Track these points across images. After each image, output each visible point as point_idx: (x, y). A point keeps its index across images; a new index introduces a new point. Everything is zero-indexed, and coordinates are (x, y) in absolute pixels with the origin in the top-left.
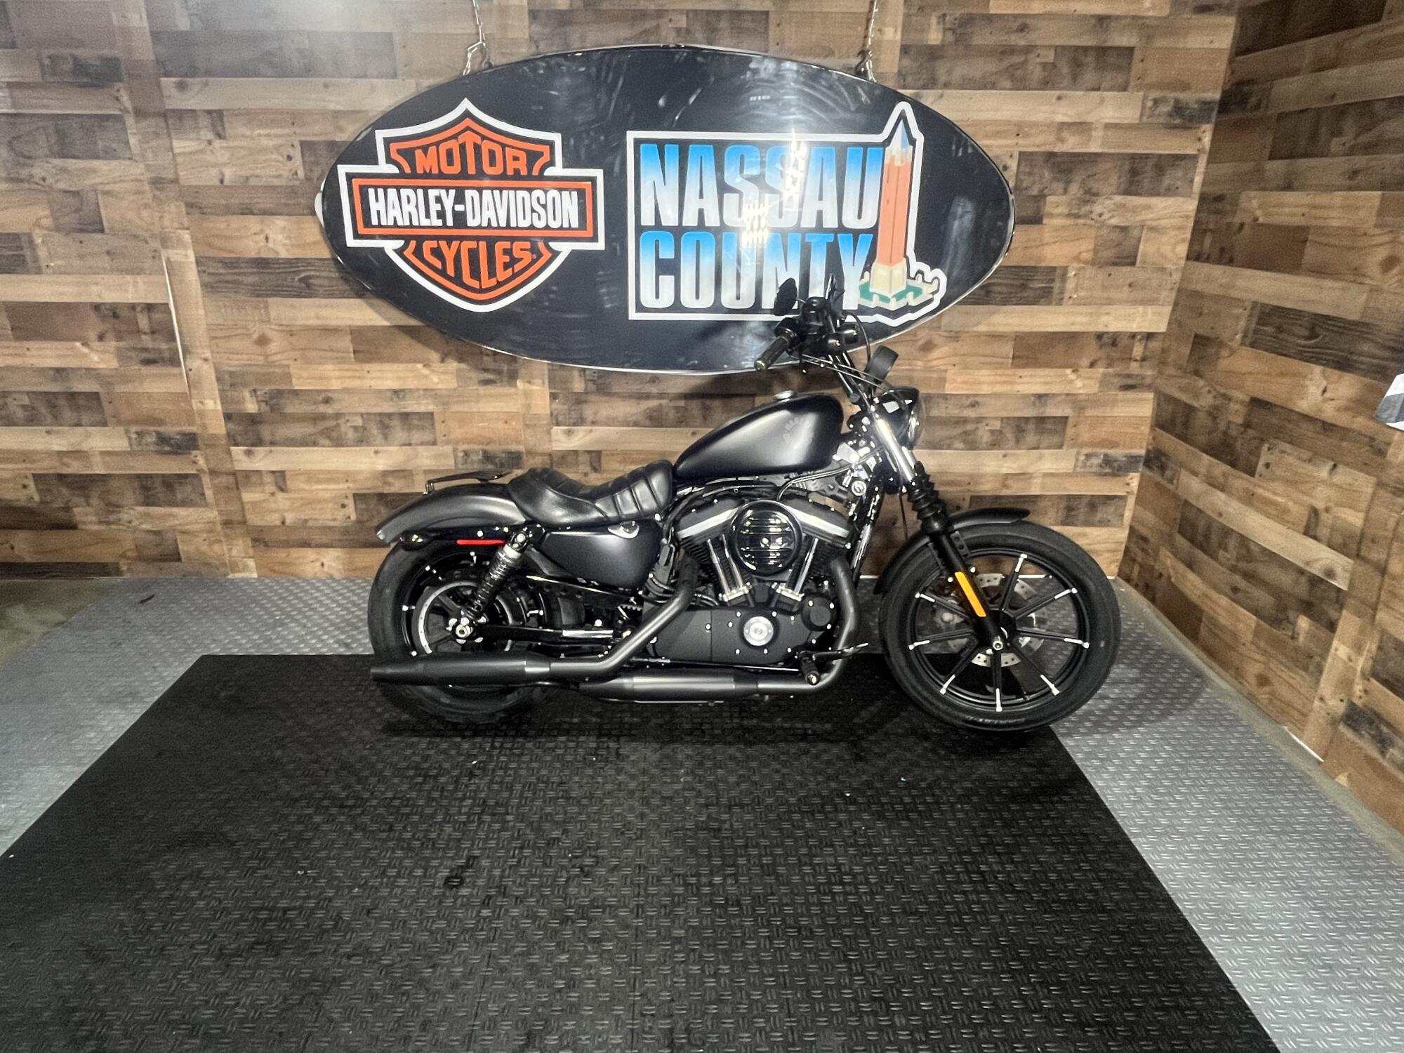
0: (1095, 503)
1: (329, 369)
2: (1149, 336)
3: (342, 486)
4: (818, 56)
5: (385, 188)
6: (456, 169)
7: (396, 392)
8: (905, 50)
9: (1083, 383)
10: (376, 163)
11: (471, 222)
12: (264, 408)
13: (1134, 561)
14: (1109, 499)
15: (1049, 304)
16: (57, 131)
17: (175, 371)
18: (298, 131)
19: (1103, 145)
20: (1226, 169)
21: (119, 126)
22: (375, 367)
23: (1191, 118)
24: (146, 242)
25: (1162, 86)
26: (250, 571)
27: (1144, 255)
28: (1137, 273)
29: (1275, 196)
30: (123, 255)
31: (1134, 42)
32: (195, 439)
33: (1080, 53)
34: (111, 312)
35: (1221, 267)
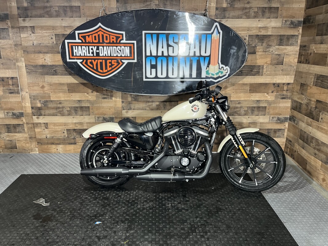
0: (276, 131)
1: (61, 95)
2: (288, 84)
3: (63, 127)
4: (193, 11)
5: (78, 46)
6: (97, 41)
7: (79, 101)
8: (217, 9)
9: (270, 97)
10: (75, 39)
11: (101, 55)
12: (43, 104)
13: (288, 147)
14: (280, 130)
15: (259, 75)
17: (19, 95)
18: (54, 31)
19: (272, 33)
20: (306, 38)
21: (7, 31)
22: (73, 94)
23: (296, 25)
24: (12, 61)
25: (286, 17)
26: (36, 152)
27: (285, 61)
28: (283, 67)
29: (318, 46)
30: (6, 64)
31: (278, 6)
32: (23, 114)
33: (264, 9)
34: (3, 79)
35: (306, 65)
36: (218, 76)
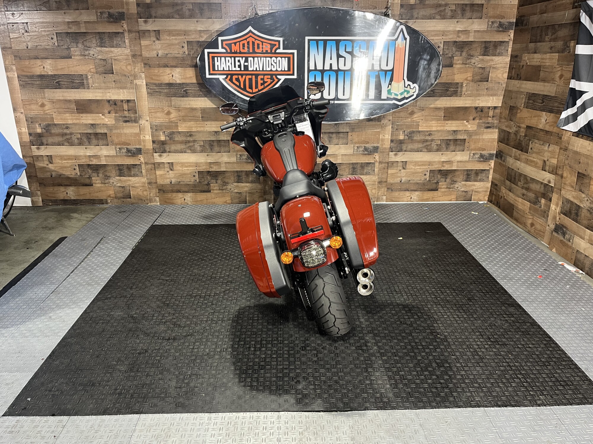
0: (478, 172)
1: (192, 123)
2: (495, 108)
3: (194, 168)
4: (371, 9)
5: (221, 57)
6: (246, 50)
7: (216, 132)
8: (402, 6)
9: (471, 126)
10: (218, 48)
12: (168, 138)
13: (493, 194)
14: (483, 171)
15: (457, 96)
16: (100, 38)
17: (136, 124)
18: (186, 37)
19: (475, 38)
20: (518, 46)
21: (122, 36)
22: (209, 123)
23: (506, 28)
24: (129, 77)
25: (494, 17)
26: (157, 203)
27: (492, 77)
28: (489, 85)
29: (532, 55)
30: (120, 82)
31: (483, 2)
32: (141, 151)
33: (464, 6)
34: (114, 103)
35: (517, 81)
36: (403, 96)
